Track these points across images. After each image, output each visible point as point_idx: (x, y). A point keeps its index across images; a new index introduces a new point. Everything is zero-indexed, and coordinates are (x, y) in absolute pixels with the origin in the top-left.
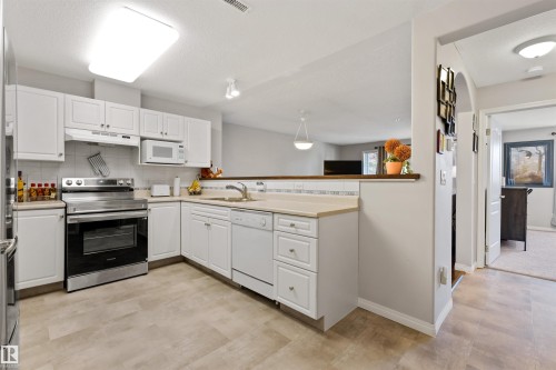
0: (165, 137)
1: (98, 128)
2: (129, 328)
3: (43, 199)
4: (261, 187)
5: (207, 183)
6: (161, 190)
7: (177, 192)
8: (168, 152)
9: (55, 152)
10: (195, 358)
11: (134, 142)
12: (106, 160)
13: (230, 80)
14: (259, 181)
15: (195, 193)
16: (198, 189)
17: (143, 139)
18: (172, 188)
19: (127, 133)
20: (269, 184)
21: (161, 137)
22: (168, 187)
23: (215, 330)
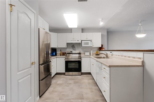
0: (87, 40)
1: (72, 39)
2: (68, 86)
3: (64, 55)
4: (111, 54)
5: (101, 52)
6: (87, 54)
7: (92, 54)
8: (87, 44)
9: (65, 46)
10: (73, 99)
11: (80, 42)
12: (75, 46)
13: (100, 19)
14: (111, 51)
15: (97, 55)
16: (98, 54)
17: (82, 41)
18: (90, 53)
19: (78, 40)
20: (114, 53)
21: (86, 40)
22: (89, 53)
23: (83, 95)
